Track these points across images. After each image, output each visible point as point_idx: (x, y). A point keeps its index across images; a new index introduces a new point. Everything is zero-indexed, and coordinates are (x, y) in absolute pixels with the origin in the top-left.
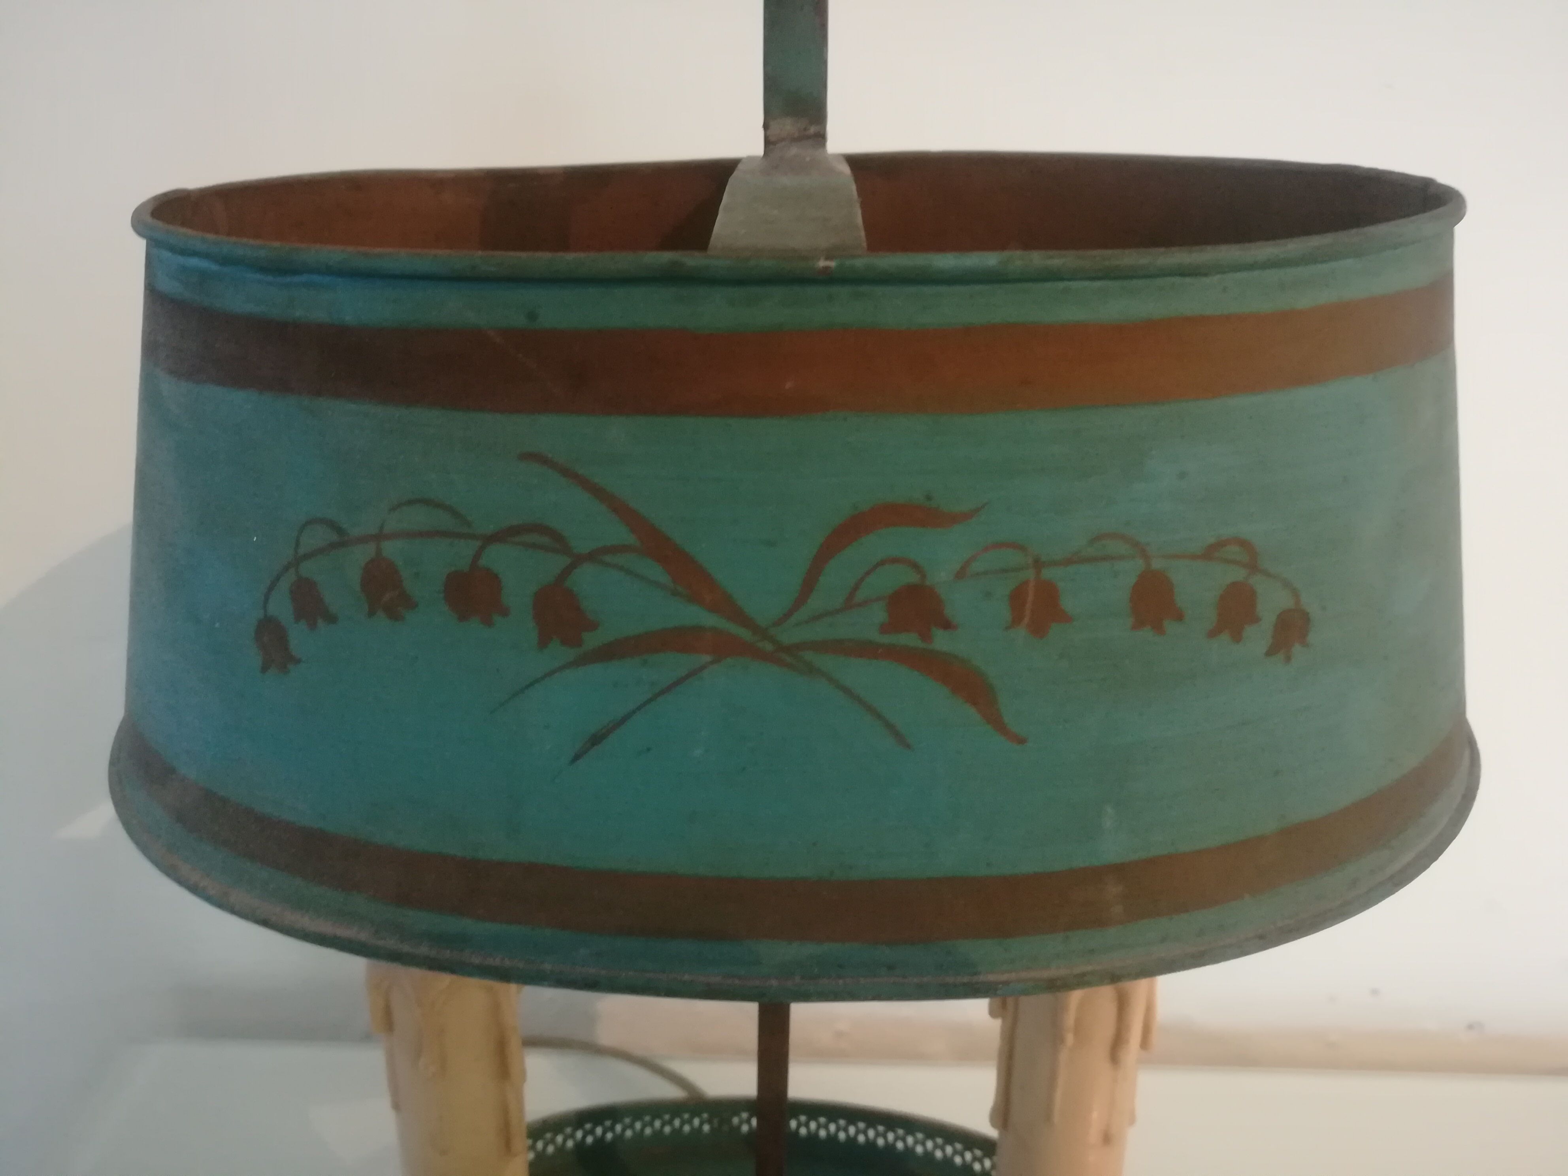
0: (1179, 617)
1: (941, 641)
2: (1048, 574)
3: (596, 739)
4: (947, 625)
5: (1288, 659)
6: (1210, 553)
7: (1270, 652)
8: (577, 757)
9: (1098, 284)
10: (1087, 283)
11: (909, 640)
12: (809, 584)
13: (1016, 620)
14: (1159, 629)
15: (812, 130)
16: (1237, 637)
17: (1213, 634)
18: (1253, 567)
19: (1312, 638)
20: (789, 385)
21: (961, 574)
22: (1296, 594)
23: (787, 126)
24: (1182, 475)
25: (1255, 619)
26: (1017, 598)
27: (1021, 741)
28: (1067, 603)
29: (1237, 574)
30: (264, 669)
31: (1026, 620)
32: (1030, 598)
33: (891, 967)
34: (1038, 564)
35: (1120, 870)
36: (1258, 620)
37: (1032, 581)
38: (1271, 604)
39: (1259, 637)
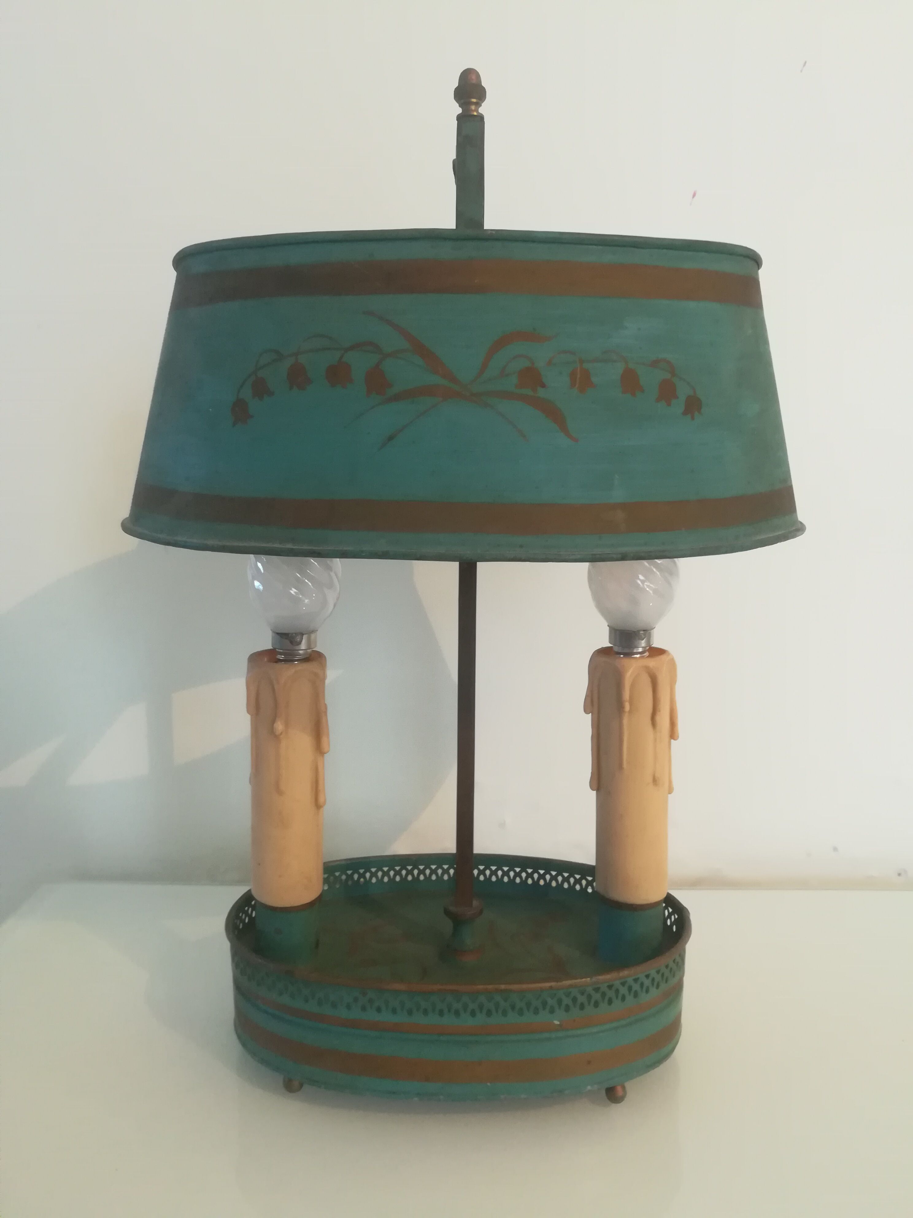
0: (642, 390)
1: (541, 393)
2: (585, 366)
3: (391, 438)
4: (543, 386)
5: (693, 418)
6: (655, 364)
7: (685, 413)
8: (382, 447)
9: (600, 247)
10: (595, 247)
11: (528, 392)
12: (485, 366)
13: (573, 385)
14: (634, 394)
16: (669, 404)
17: (658, 400)
18: (673, 373)
19: (703, 410)
20: (476, 281)
21: (550, 363)
22: (694, 390)
24: (639, 329)
25: (676, 397)
26: (573, 375)
27: (576, 440)
28: (594, 379)
29: (668, 376)
30: (235, 423)
31: (577, 386)
32: (578, 376)
34: (582, 361)
35: (623, 506)
36: (677, 397)
37: (579, 368)
38: (683, 392)
39: (678, 406)
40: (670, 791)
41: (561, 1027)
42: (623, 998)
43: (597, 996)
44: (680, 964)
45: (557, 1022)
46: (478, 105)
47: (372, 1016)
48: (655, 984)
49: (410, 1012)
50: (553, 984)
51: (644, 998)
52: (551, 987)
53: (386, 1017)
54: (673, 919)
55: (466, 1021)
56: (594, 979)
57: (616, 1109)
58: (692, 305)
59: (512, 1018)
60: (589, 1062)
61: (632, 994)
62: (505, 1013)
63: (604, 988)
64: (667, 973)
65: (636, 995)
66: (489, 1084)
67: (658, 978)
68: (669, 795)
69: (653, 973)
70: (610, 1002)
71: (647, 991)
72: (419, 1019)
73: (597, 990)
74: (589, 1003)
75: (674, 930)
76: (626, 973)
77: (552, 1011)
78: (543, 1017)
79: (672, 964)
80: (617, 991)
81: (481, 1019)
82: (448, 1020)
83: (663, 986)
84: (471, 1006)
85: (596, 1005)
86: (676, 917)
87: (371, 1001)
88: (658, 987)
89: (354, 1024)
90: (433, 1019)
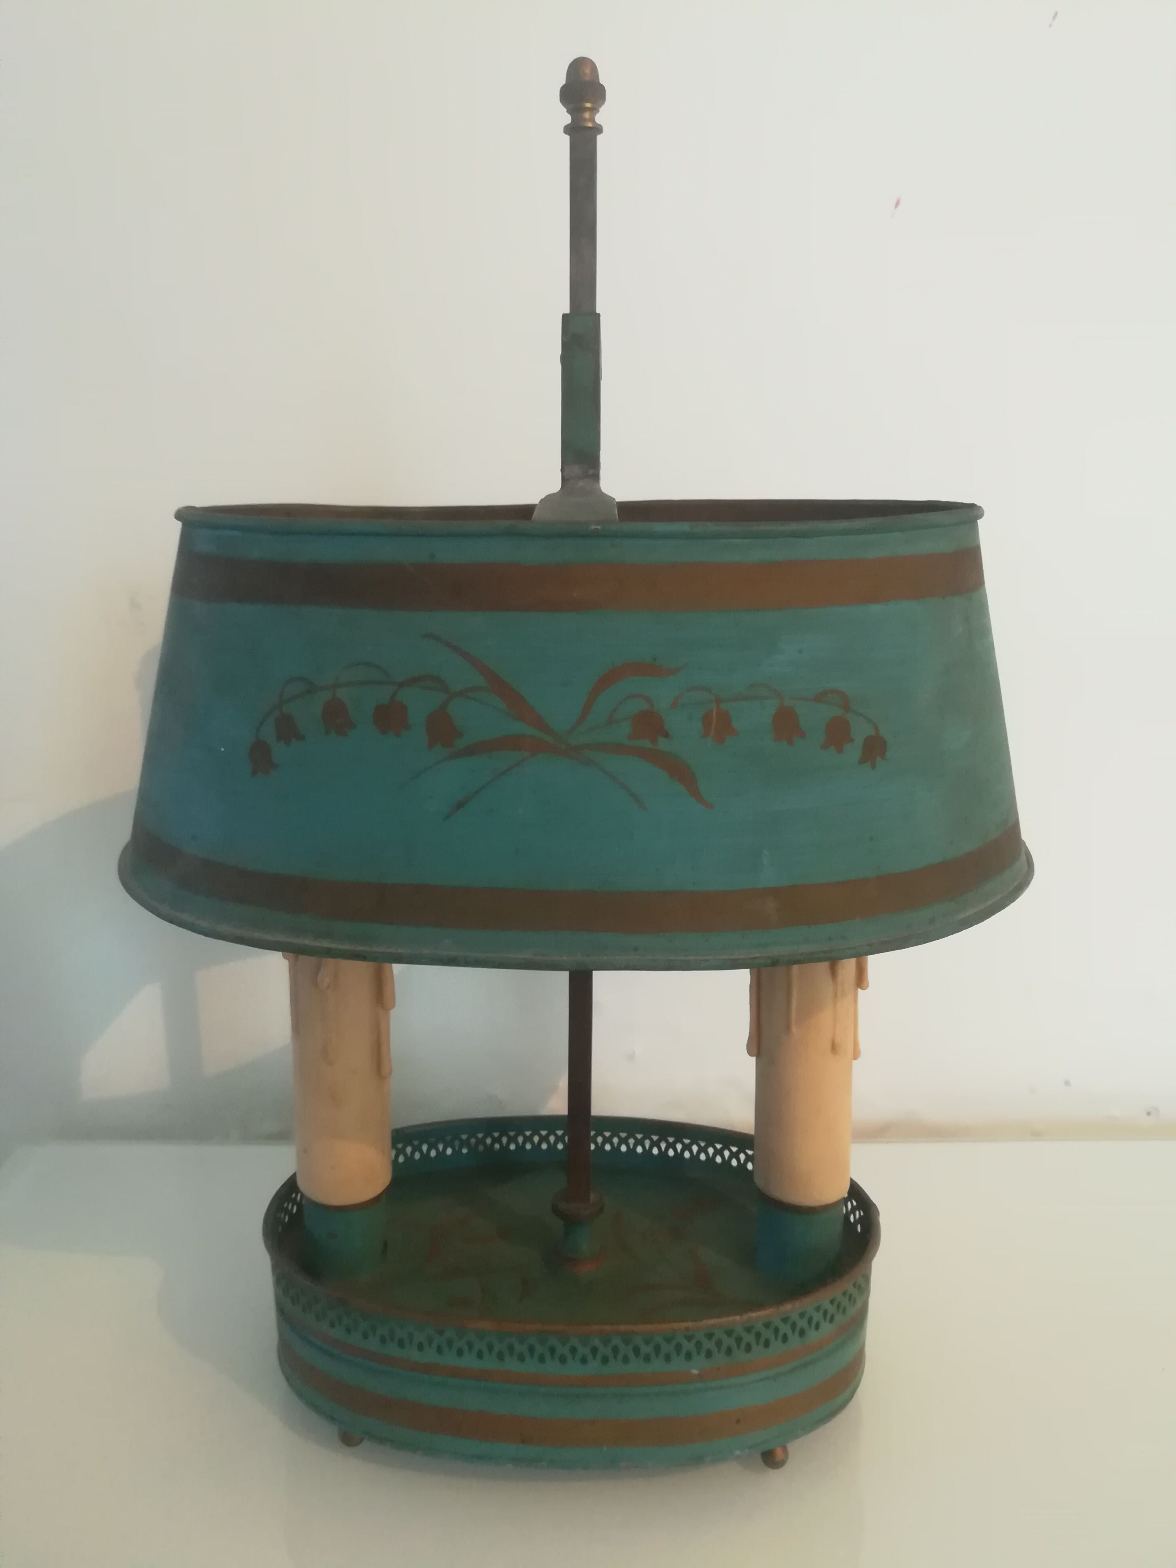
0: (803, 735)
1: (663, 744)
2: (724, 706)
3: (461, 805)
4: (666, 735)
5: (873, 767)
6: (820, 698)
7: (862, 761)
8: (448, 817)
9: (746, 541)
11: (646, 743)
12: (586, 711)
13: (707, 733)
14: (791, 742)
15: (591, 472)
16: (840, 750)
17: (824, 746)
18: (847, 708)
19: (888, 754)
20: (575, 594)
21: (675, 704)
22: (876, 728)
23: (576, 470)
24: (800, 651)
25: (850, 740)
26: (706, 720)
27: (710, 806)
28: (735, 725)
29: (839, 712)
30: (254, 773)
31: (712, 734)
32: (714, 720)
33: (636, 949)
34: (718, 701)
35: (774, 892)
36: (852, 740)
37: (714, 712)
38: (860, 732)
39: (853, 751)
40: (856, 1055)
41: (701, 1377)
42: (785, 1339)
43: (749, 1338)
44: (863, 1287)
45: (695, 1372)
46: (594, 110)
47: (449, 1359)
48: (828, 1317)
49: (500, 1356)
50: (690, 1324)
51: (813, 1336)
52: (687, 1329)
53: (469, 1361)
54: (857, 1216)
55: (574, 1369)
56: (745, 1317)
57: (773, 1474)
58: (875, 608)
59: (635, 1367)
60: (738, 1421)
61: (797, 1334)
62: (626, 1360)
63: (759, 1327)
64: (845, 1301)
65: (802, 1333)
66: (605, 1448)
67: (831, 1309)
68: (854, 1061)
69: (826, 1305)
70: (767, 1344)
71: (817, 1327)
72: (512, 1365)
73: (748, 1330)
74: (739, 1347)
75: (859, 1230)
76: (788, 1307)
77: (689, 1356)
78: (678, 1364)
79: (851, 1289)
80: (776, 1331)
81: (594, 1367)
82: (552, 1367)
83: (839, 1318)
84: (582, 1350)
85: (748, 1348)
86: (862, 1214)
87: (450, 1343)
88: (832, 1319)
89: (428, 1369)
90: (531, 1367)
